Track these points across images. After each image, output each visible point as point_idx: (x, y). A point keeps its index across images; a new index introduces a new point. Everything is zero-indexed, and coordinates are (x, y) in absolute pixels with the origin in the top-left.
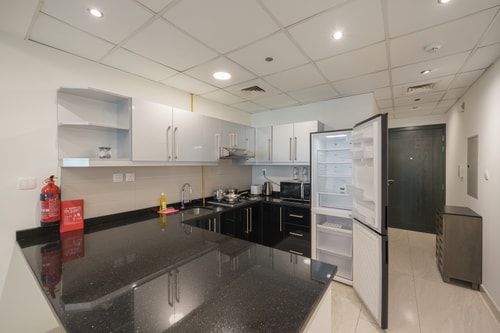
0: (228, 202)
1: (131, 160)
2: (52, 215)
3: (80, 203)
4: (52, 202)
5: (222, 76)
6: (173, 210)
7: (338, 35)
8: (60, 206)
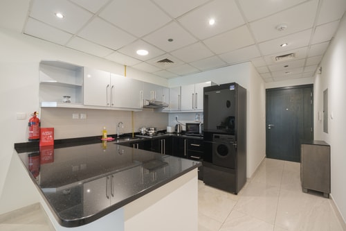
0: (149, 135)
1: (83, 104)
2: (35, 135)
3: (52, 130)
4: (35, 127)
5: (143, 53)
6: (111, 138)
7: (212, 22)
8: (40, 131)
